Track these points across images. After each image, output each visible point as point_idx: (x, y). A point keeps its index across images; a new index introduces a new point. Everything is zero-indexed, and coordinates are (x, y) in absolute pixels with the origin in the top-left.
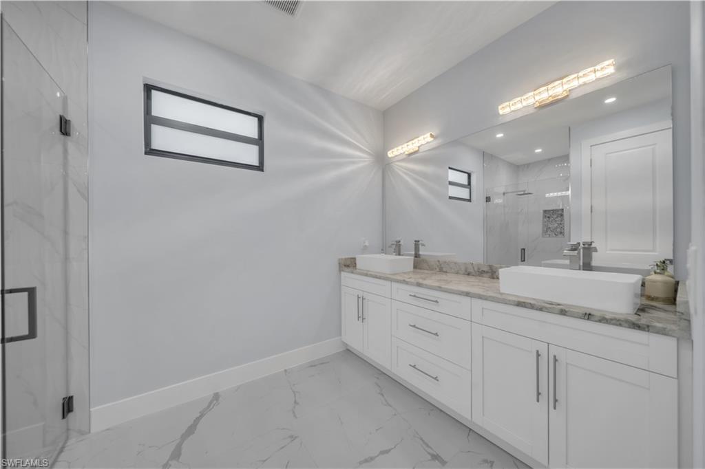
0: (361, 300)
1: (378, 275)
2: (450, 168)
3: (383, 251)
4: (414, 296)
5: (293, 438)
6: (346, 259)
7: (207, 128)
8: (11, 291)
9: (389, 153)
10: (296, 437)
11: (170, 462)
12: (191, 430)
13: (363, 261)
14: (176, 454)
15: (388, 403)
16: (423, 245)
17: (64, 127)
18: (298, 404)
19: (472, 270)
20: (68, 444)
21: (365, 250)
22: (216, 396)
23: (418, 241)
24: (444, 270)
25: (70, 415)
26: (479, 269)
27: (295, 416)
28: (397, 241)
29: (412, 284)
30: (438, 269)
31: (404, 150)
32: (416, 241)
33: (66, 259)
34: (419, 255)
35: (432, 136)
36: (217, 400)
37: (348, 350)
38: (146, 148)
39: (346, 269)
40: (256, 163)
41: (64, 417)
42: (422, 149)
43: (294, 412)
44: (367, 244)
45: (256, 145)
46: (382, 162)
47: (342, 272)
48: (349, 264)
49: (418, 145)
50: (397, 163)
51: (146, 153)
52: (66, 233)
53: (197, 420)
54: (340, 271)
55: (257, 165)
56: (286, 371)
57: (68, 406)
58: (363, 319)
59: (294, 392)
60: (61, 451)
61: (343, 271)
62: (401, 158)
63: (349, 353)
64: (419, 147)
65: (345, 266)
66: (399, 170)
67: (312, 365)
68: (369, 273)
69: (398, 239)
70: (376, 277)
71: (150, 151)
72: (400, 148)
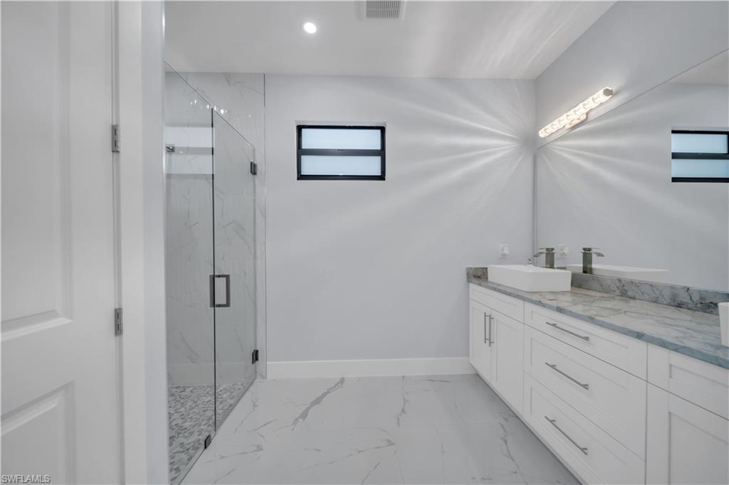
0: (489, 318)
1: (509, 291)
2: (674, 132)
3: (533, 260)
4: (554, 325)
5: (390, 443)
6: (476, 269)
7: (339, 150)
8: (219, 276)
9: (540, 132)
10: (393, 444)
11: (299, 420)
12: (318, 401)
13: (497, 273)
14: (304, 415)
15: (510, 454)
16: (599, 255)
17: (253, 169)
18: (405, 413)
19: (687, 300)
20: (256, 381)
21: (503, 259)
22: (342, 380)
23: (589, 250)
24: (630, 293)
25: (257, 362)
26: (702, 298)
27: (398, 423)
28: (547, 249)
29: (550, 307)
30: (618, 292)
31: (563, 123)
32: (584, 249)
33: (255, 257)
34: (591, 269)
35: (607, 92)
36: (342, 383)
37: (477, 375)
38: (298, 175)
39: (476, 281)
40: (378, 173)
41: (253, 363)
42: (593, 116)
43: (398, 419)
44: (506, 251)
45: (378, 155)
46: (533, 147)
47: (470, 284)
48: (479, 275)
49: (586, 111)
50: (559, 143)
51: (298, 179)
52: (255, 240)
53: (325, 394)
54: (469, 280)
55: (379, 174)
56: (403, 377)
57: (255, 356)
58: (490, 343)
59: (404, 399)
60: (251, 385)
61: (471, 282)
62: (559, 134)
63: (477, 378)
64: (587, 114)
65: (475, 276)
66: (562, 150)
67: (431, 380)
68: (498, 288)
69: (550, 247)
70: (506, 293)
71: (301, 177)
72: (556, 122)
